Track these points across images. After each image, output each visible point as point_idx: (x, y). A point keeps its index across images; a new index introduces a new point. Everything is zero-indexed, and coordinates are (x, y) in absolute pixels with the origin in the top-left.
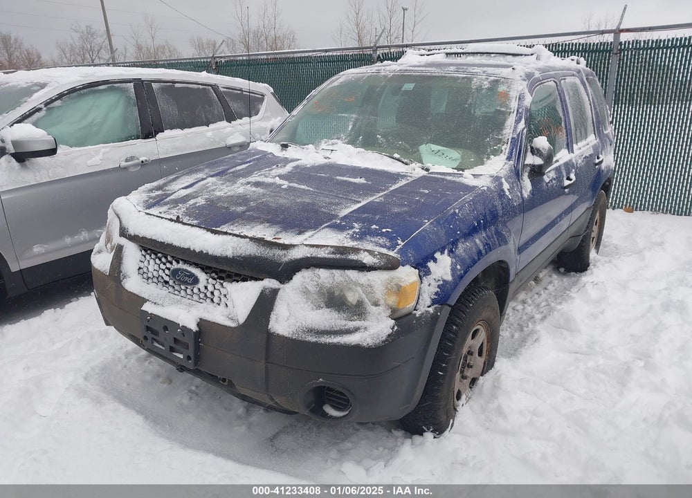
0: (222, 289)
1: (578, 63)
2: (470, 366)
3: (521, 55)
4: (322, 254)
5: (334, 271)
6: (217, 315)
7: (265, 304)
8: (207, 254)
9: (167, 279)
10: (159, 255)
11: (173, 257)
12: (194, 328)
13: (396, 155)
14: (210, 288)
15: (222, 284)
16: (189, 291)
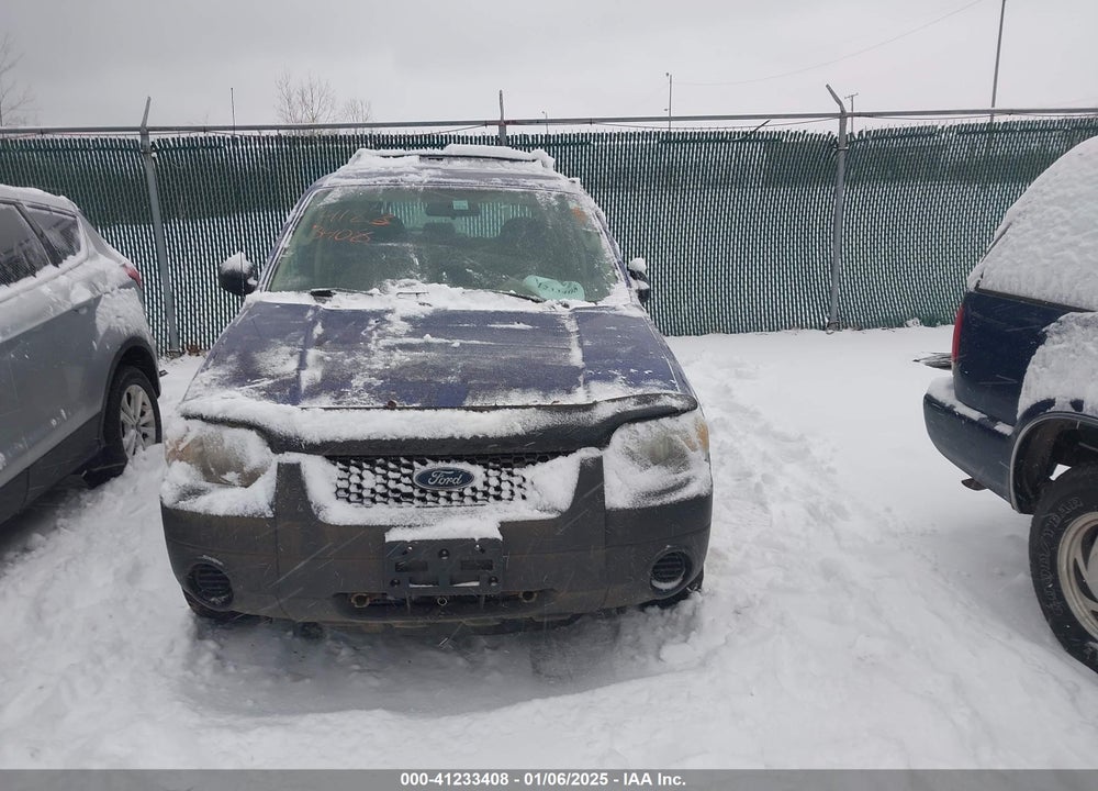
4: (630, 406)
7: (591, 477)
9: (409, 489)
11: (410, 458)
12: (497, 535)
14: (493, 482)
15: (510, 474)
16: (454, 496)
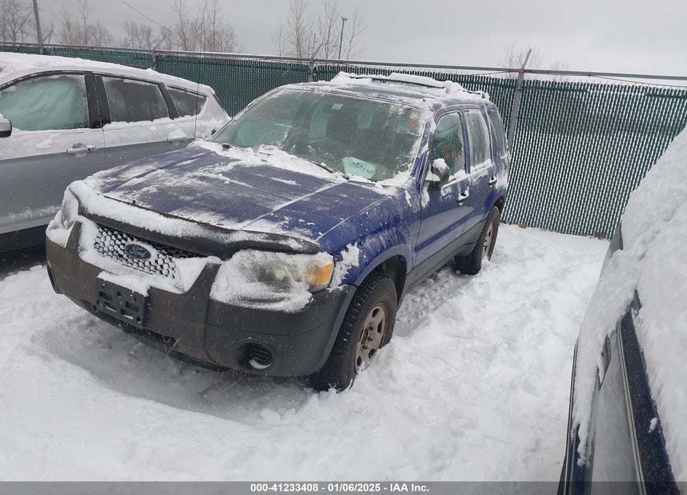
0: (170, 264)
1: (483, 97)
2: (370, 339)
3: (434, 87)
4: (258, 238)
5: (267, 253)
6: (165, 284)
7: (208, 276)
8: (160, 233)
9: (121, 253)
10: (116, 232)
11: (128, 235)
12: (145, 294)
13: (323, 164)
14: (160, 262)
15: (171, 259)
16: (141, 264)
